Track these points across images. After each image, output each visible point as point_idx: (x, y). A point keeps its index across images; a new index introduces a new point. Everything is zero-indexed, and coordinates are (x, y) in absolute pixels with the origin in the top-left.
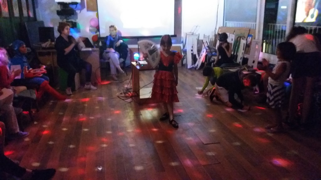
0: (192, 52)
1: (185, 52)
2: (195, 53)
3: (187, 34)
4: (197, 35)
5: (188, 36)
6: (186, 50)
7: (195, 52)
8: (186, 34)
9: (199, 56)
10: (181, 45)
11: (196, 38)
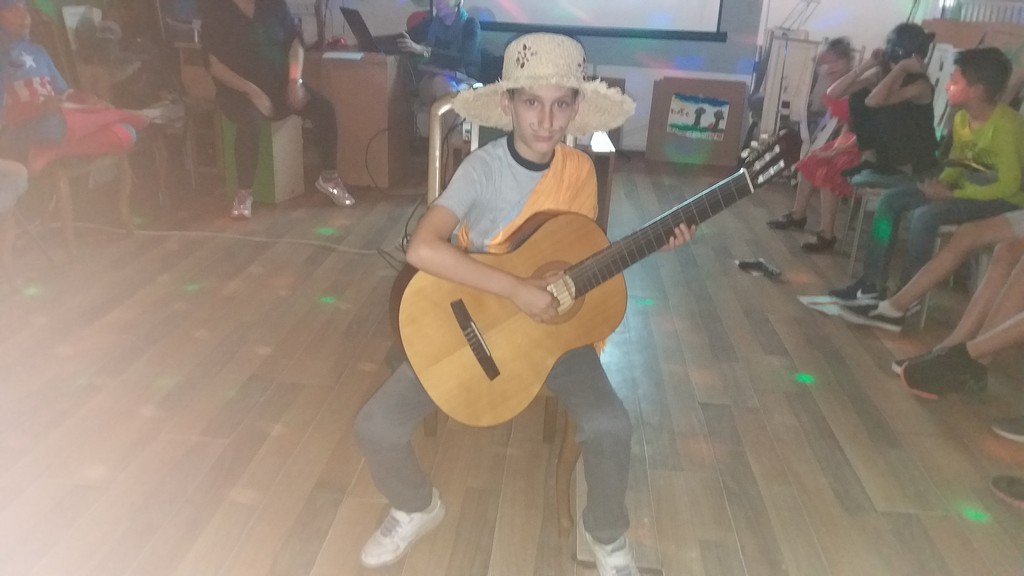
0: (785, 112)
1: (757, 107)
2: (794, 118)
3: (772, 36)
4: (817, 44)
5: (776, 44)
6: (761, 100)
7: (799, 112)
8: (773, 33)
9: (812, 131)
10: (749, 80)
11: (812, 55)
